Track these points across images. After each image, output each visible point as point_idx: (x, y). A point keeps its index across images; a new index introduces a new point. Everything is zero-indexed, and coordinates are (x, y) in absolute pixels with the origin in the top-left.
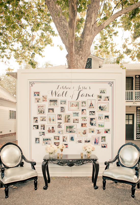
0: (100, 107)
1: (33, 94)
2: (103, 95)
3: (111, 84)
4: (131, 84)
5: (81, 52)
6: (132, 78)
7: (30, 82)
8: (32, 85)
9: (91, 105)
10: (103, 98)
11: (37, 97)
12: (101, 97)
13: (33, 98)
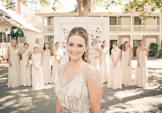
0: (97, 37)
1: (62, 30)
2: (98, 30)
3: (102, 25)
4: (115, 22)
5: (85, 6)
6: (116, 17)
7: (61, 24)
8: (61, 25)
9: (92, 36)
10: (98, 32)
11: (64, 31)
12: (97, 31)
13: (62, 32)
